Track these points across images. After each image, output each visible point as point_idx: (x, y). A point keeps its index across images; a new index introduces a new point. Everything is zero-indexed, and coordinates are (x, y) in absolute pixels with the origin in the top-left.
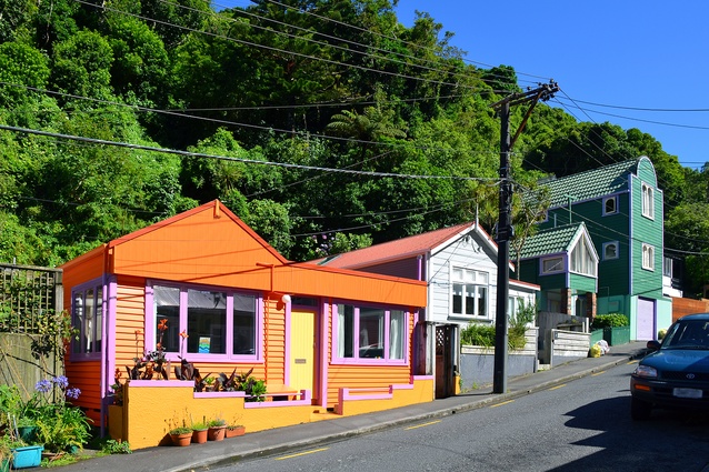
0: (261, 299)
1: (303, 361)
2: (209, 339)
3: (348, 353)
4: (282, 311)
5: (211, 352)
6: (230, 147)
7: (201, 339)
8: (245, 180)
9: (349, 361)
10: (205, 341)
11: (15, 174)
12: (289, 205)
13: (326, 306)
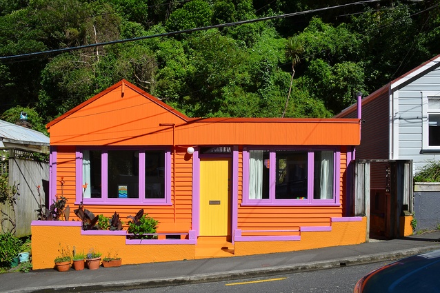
0: (169, 153)
1: (217, 203)
2: (126, 187)
3: (266, 195)
4: (190, 161)
5: (128, 197)
6: (320, 29)
7: (120, 187)
8: (329, 51)
9: (266, 202)
10: (123, 189)
11: (180, 78)
12: (362, 63)
13: (236, 153)
